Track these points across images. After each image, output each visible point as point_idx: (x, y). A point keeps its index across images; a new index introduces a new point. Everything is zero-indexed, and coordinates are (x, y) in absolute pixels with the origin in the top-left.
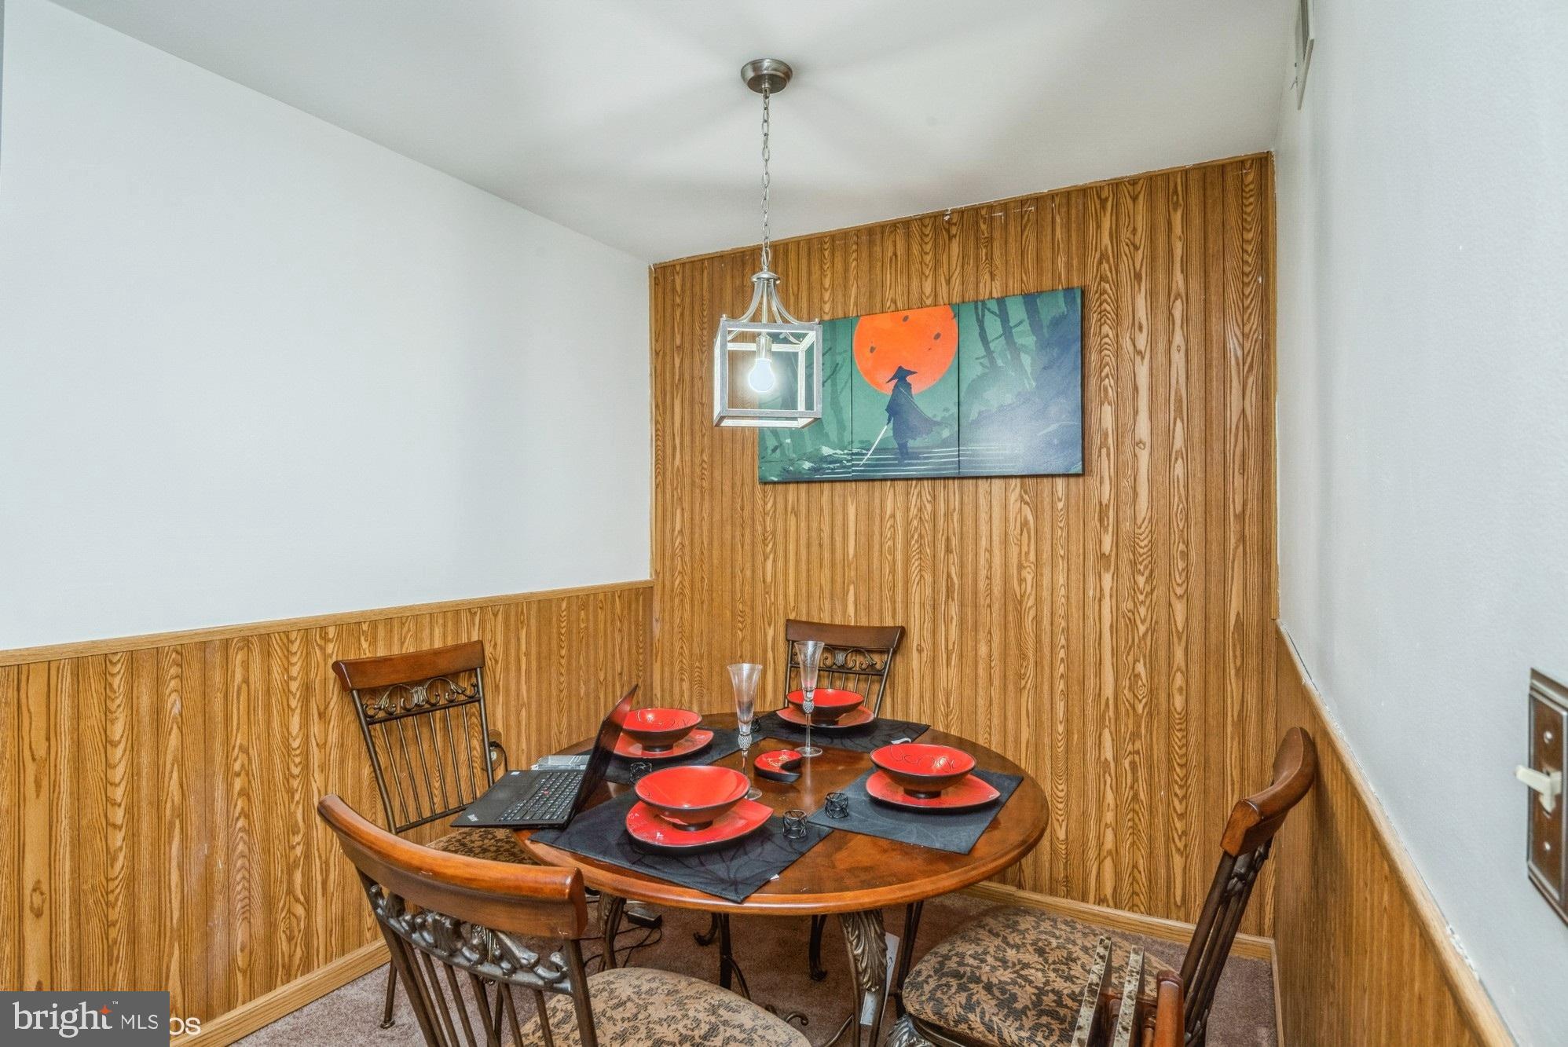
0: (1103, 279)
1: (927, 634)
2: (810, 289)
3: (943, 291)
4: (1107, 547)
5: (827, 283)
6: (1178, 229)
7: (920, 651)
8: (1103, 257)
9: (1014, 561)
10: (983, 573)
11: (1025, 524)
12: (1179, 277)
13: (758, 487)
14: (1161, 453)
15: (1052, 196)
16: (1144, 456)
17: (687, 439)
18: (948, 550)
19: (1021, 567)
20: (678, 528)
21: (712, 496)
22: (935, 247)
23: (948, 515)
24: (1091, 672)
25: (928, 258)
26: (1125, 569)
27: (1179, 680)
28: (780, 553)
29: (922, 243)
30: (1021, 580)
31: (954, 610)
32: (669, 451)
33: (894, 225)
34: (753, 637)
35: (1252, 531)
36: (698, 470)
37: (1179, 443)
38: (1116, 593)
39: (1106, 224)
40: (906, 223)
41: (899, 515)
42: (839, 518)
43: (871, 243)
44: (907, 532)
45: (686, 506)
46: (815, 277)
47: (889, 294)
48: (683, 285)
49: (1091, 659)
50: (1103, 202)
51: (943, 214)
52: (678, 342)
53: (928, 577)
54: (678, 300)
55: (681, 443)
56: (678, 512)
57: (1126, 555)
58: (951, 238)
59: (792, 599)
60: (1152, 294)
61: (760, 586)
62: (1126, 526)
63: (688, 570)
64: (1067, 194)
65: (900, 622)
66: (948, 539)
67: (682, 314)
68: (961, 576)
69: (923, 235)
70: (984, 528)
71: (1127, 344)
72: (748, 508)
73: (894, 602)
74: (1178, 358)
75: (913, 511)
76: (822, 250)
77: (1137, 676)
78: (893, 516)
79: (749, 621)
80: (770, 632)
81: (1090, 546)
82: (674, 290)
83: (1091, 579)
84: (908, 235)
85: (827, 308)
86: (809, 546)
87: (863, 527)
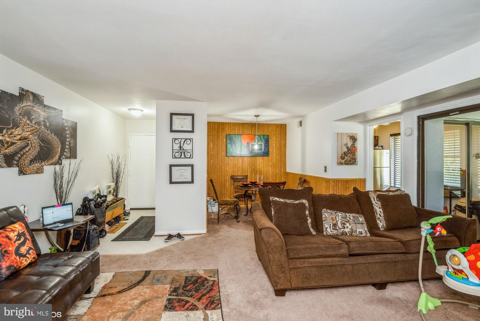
0: (271, 134)
1: (250, 176)
2: (234, 130)
3: (252, 133)
4: (271, 164)
5: (237, 129)
6: (278, 130)
7: (249, 178)
8: (271, 132)
9: (261, 166)
10: (257, 168)
11: (262, 162)
12: (278, 135)
13: (226, 157)
14: (276, 154)
15: (265, 124)
16: (274, 154)
17: (213, 149)
18: (253, 165)
19: (261, 167)
20: (211, 163)
21: (218, 158)
22: (251, 127)
23: (253, 161)
24: (269, 179)
25: (250, 129)
26: (272, 167)
27: (278, 179)
28: (229, 166)
29: (250, 126)
30: (262, 169)
31: (254, 173)
32: (210, 151)
33: (246, 123)
34: (225, 178)
35: (284, 163)
36: (215, 154)
37: (278, 153)
38: (272, 170)
39: (271, 128)
40: (248, 124)
41: (247, 161)
42: (238, 161)
43: (243, 125)
44: (248, 163)
45: (213, 159)
46: (235, 128)
47: (245, 132)
48: (212, 126)
49: (269, 177)
50: (271, 126)
51: (252, 123)
52: (211, 134)
53: (250, 169)
54: (211, 128)
55: (212, 150)
56: (211, 160)
57: (273, 165)
58: (253, 126)
59: (231, 173)
60: (275, 137)
61: (226, 171)
62: (273, 162)
63: (213, 169)
64: (267, 124)
65: (247, 175)
66: (253, 164)
67: (212, 130)
68: (255, 168)
69: (250, 125)
70: (257, 163)
71: (273, 142)
72: (224, 159)
73: (246, 172)
74: (278, 144)
75: (249, 160)
76: (236, 125)
77: (274, 179)
78: (246, 161)
79: (224, 176)
80: (228, 178)
81: (269, 164)
82: (211, 126)
83: (269, 168)
84: (248, 125)
85: (237, 133)
86: (234, 165)
87: (241, 162)
